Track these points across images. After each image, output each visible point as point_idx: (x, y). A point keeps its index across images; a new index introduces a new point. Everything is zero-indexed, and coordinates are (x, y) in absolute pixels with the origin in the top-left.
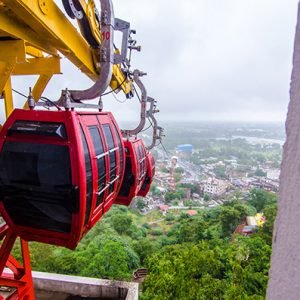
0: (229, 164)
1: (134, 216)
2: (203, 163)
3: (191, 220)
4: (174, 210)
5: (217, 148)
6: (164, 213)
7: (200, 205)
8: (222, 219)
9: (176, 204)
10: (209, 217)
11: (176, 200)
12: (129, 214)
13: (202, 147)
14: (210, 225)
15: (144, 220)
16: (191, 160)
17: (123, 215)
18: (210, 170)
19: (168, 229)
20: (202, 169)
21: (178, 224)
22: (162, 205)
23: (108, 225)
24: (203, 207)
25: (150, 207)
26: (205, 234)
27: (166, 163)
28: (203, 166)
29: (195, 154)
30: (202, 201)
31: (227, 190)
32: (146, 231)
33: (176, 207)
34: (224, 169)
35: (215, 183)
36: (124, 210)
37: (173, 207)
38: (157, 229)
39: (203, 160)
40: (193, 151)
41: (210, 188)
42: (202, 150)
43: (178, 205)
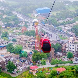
2: (62, 24)
4: (43, 70)
6: (34, 73)
7: (65, 63)
9: (44, 63)
11: (43, 60)
13: (58, 10)
18: (69, 30)
20: (61, 30)
22: (31, 66)
24: (68, 64)
27: (27, 26)
28: (61, 27)
29: (53, 16)
30: (66, 59)
35: (76, 41)
37: (41, 67)
39: (61, 21)
41: (71, 47)
42: (59, 12)
43: (45, 64)
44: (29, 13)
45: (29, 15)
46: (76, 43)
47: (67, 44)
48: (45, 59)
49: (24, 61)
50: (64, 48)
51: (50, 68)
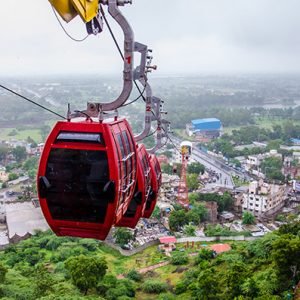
0: (290, 153)
1: (109, 258)
2: (241, 154)
3: (219, 263)
5: (267, 125)
6: (168, 250)
7: (236, 234)
8: (277, 258)
9: (191, 233)
10: (252, 255)
11: (190, 225)
12: (100, 255)
13: (237, 124)
14: (255, 269)
15: (129, 265)
16: (218, 148)
17: (90, 257)
18: (255, 167)
19: (176, 280)
20: (239, 165)
21: (196, 269)
22: (163, 237)
23: (60, 276)
24: (242, 238)
25: (141, 241)
26: (246, 286)
27: (169, 155)
28: (240, 159)
29: (225, 137)
30: (239, 227)
31: (286, 203)
32: (134, 285)
33: (190, 239)
34: (279, 164)
35: (264, 190)
36: (90, 248)
37: (184, 239)
38: (154, 282)
39: (240, 148)
40: (223, 131)
41: (254, 201)
42: (238, 129)
43: (194, 235)
44: (178, 128)
45: (178, 131)
46: (262, 194)
47: (245, 196)
48: (196, 223)
49: (153, 225)
50: (238, 203)
51: (201, 243)
